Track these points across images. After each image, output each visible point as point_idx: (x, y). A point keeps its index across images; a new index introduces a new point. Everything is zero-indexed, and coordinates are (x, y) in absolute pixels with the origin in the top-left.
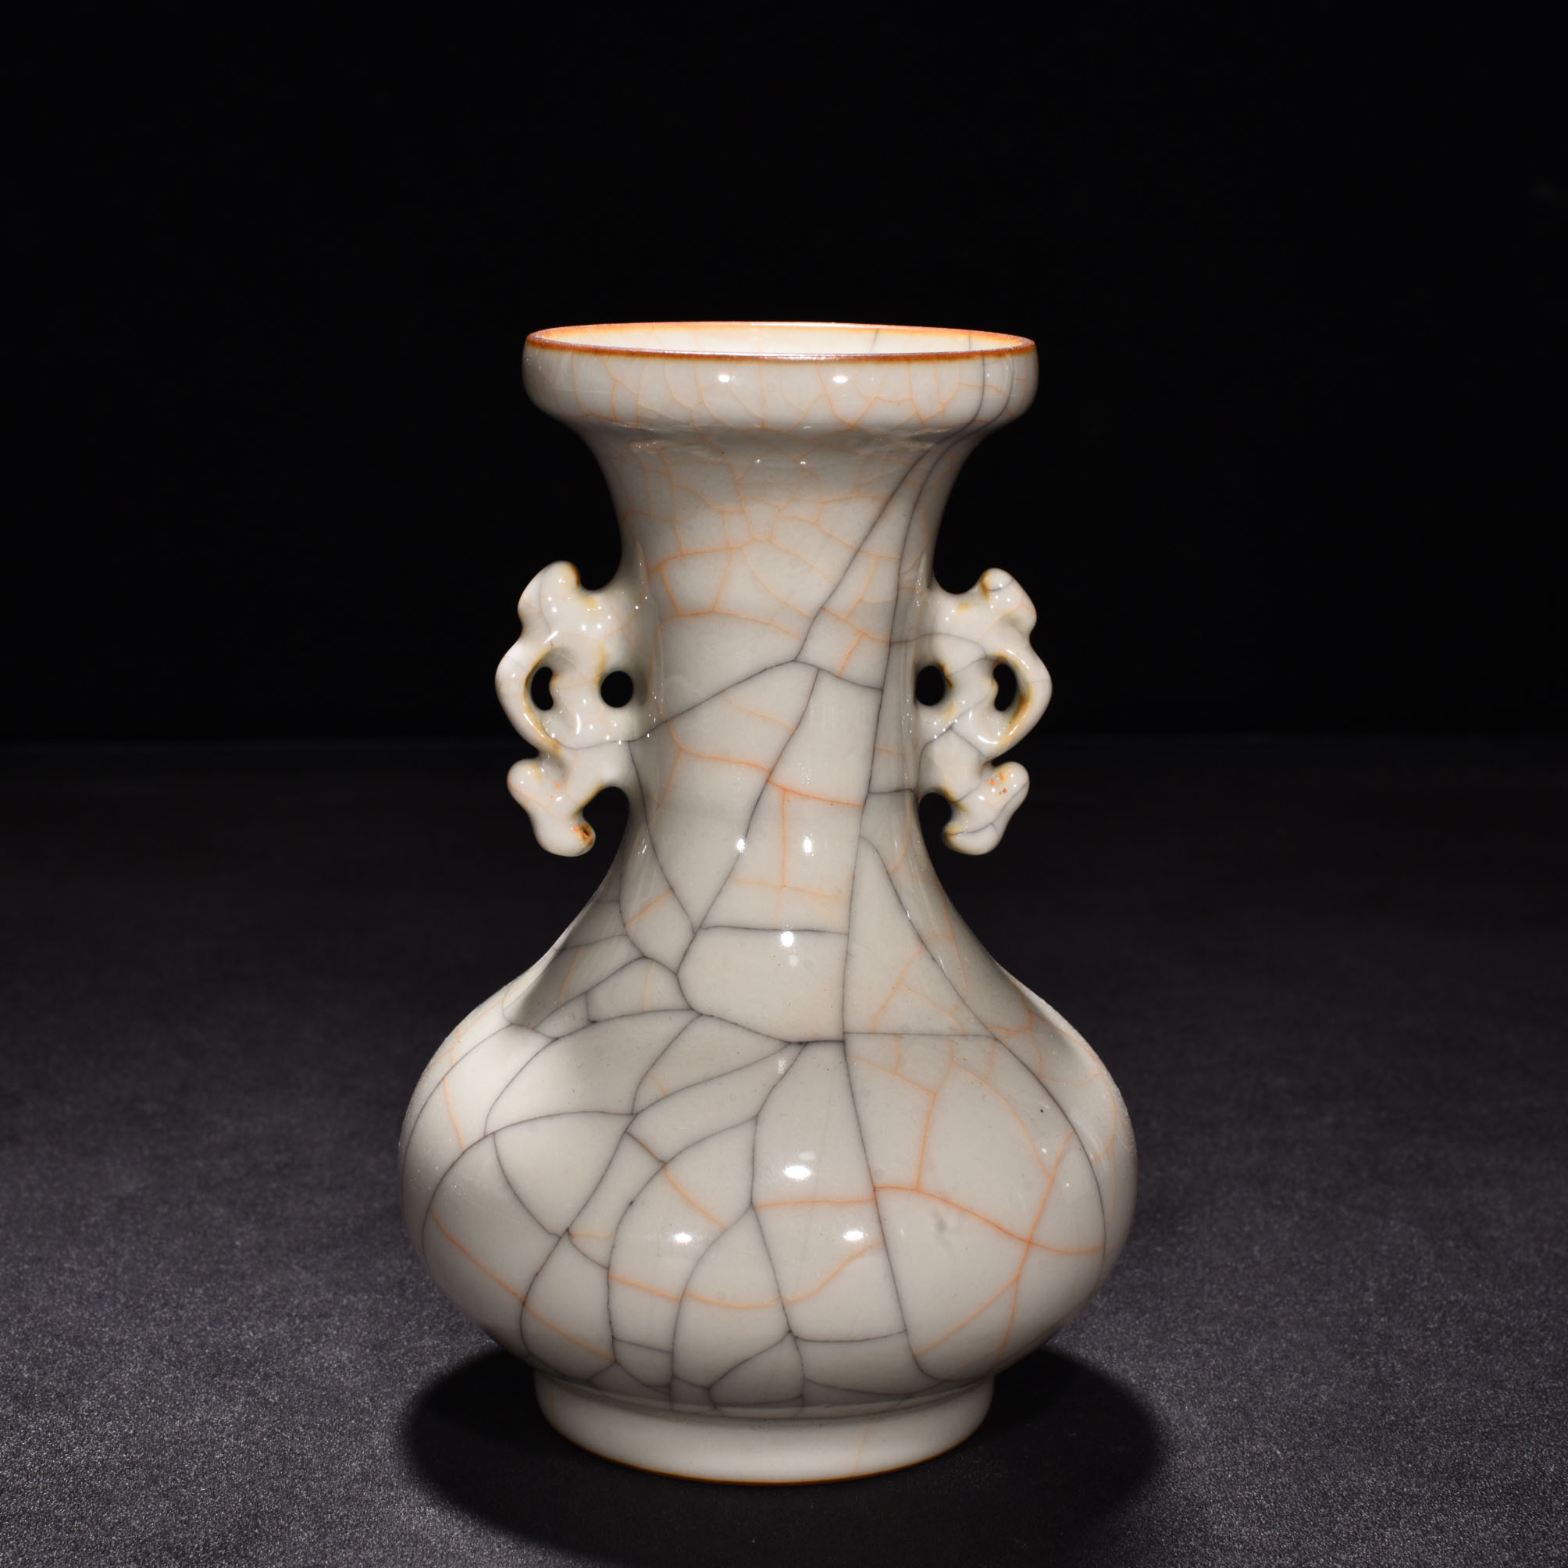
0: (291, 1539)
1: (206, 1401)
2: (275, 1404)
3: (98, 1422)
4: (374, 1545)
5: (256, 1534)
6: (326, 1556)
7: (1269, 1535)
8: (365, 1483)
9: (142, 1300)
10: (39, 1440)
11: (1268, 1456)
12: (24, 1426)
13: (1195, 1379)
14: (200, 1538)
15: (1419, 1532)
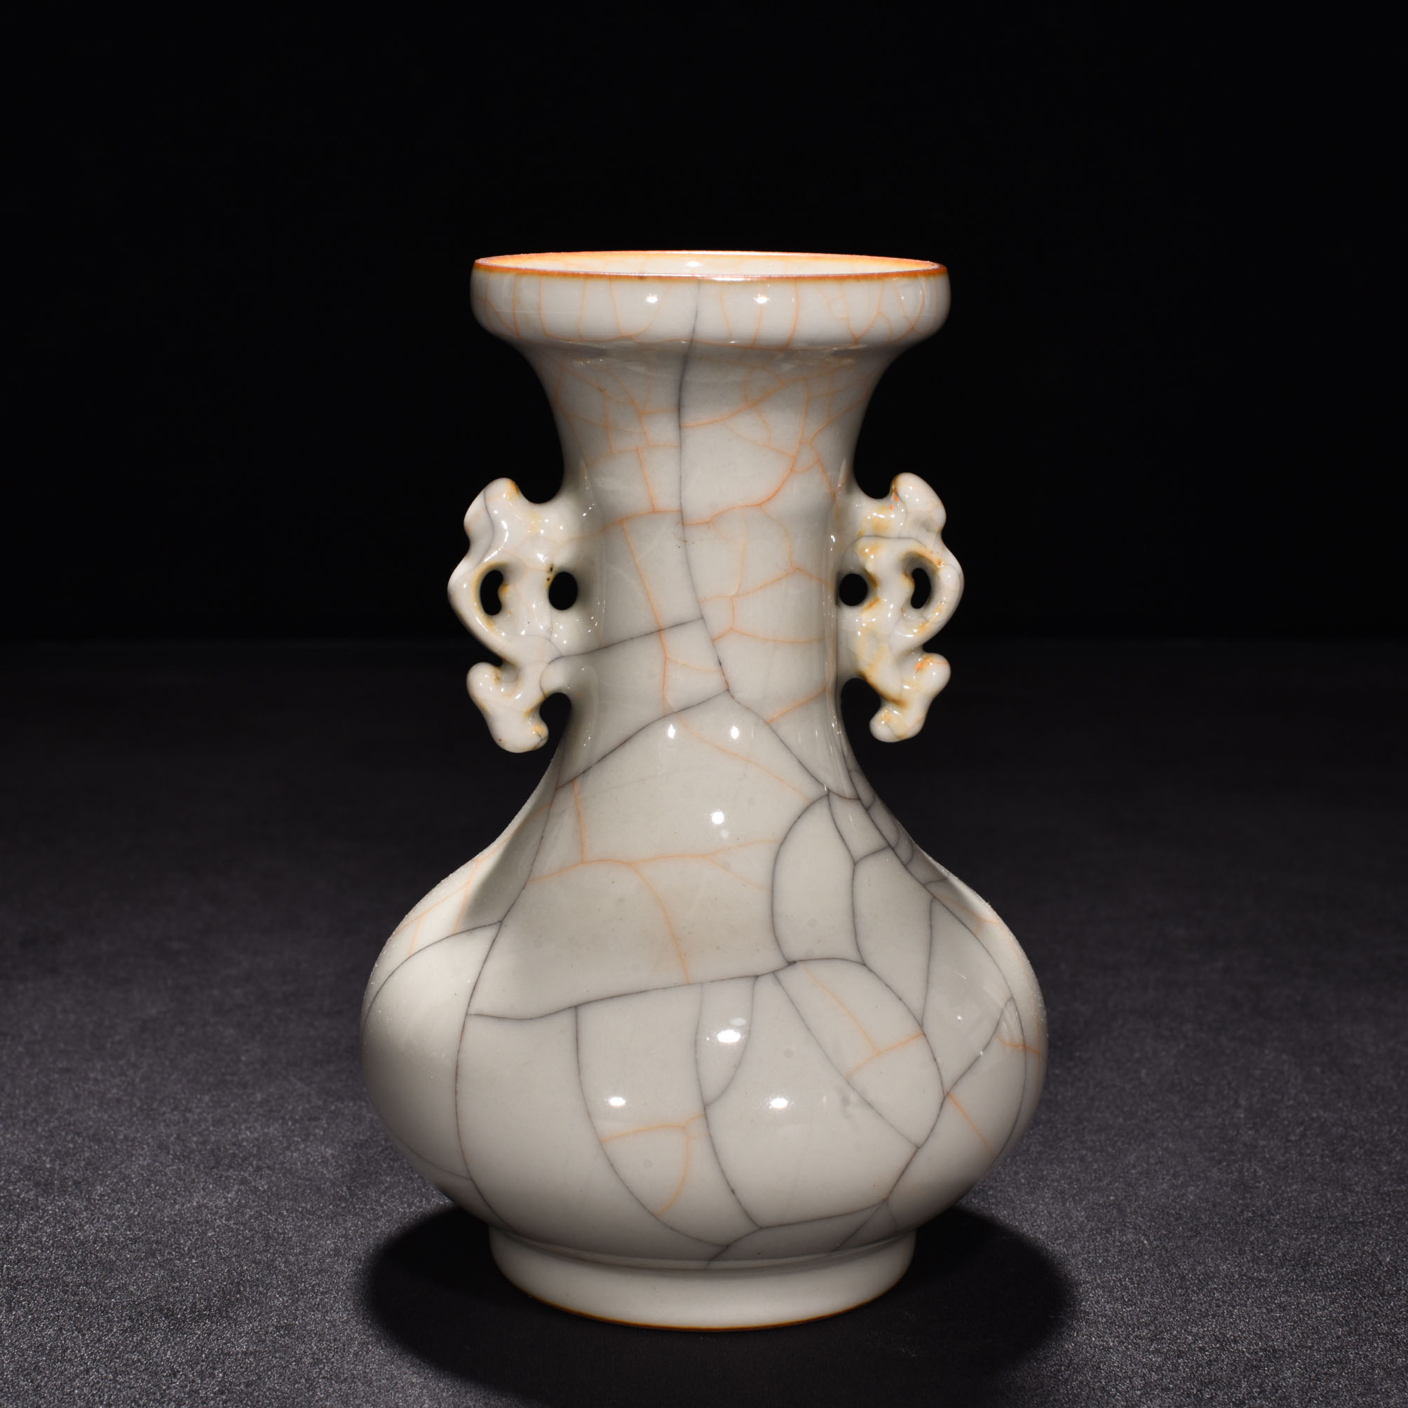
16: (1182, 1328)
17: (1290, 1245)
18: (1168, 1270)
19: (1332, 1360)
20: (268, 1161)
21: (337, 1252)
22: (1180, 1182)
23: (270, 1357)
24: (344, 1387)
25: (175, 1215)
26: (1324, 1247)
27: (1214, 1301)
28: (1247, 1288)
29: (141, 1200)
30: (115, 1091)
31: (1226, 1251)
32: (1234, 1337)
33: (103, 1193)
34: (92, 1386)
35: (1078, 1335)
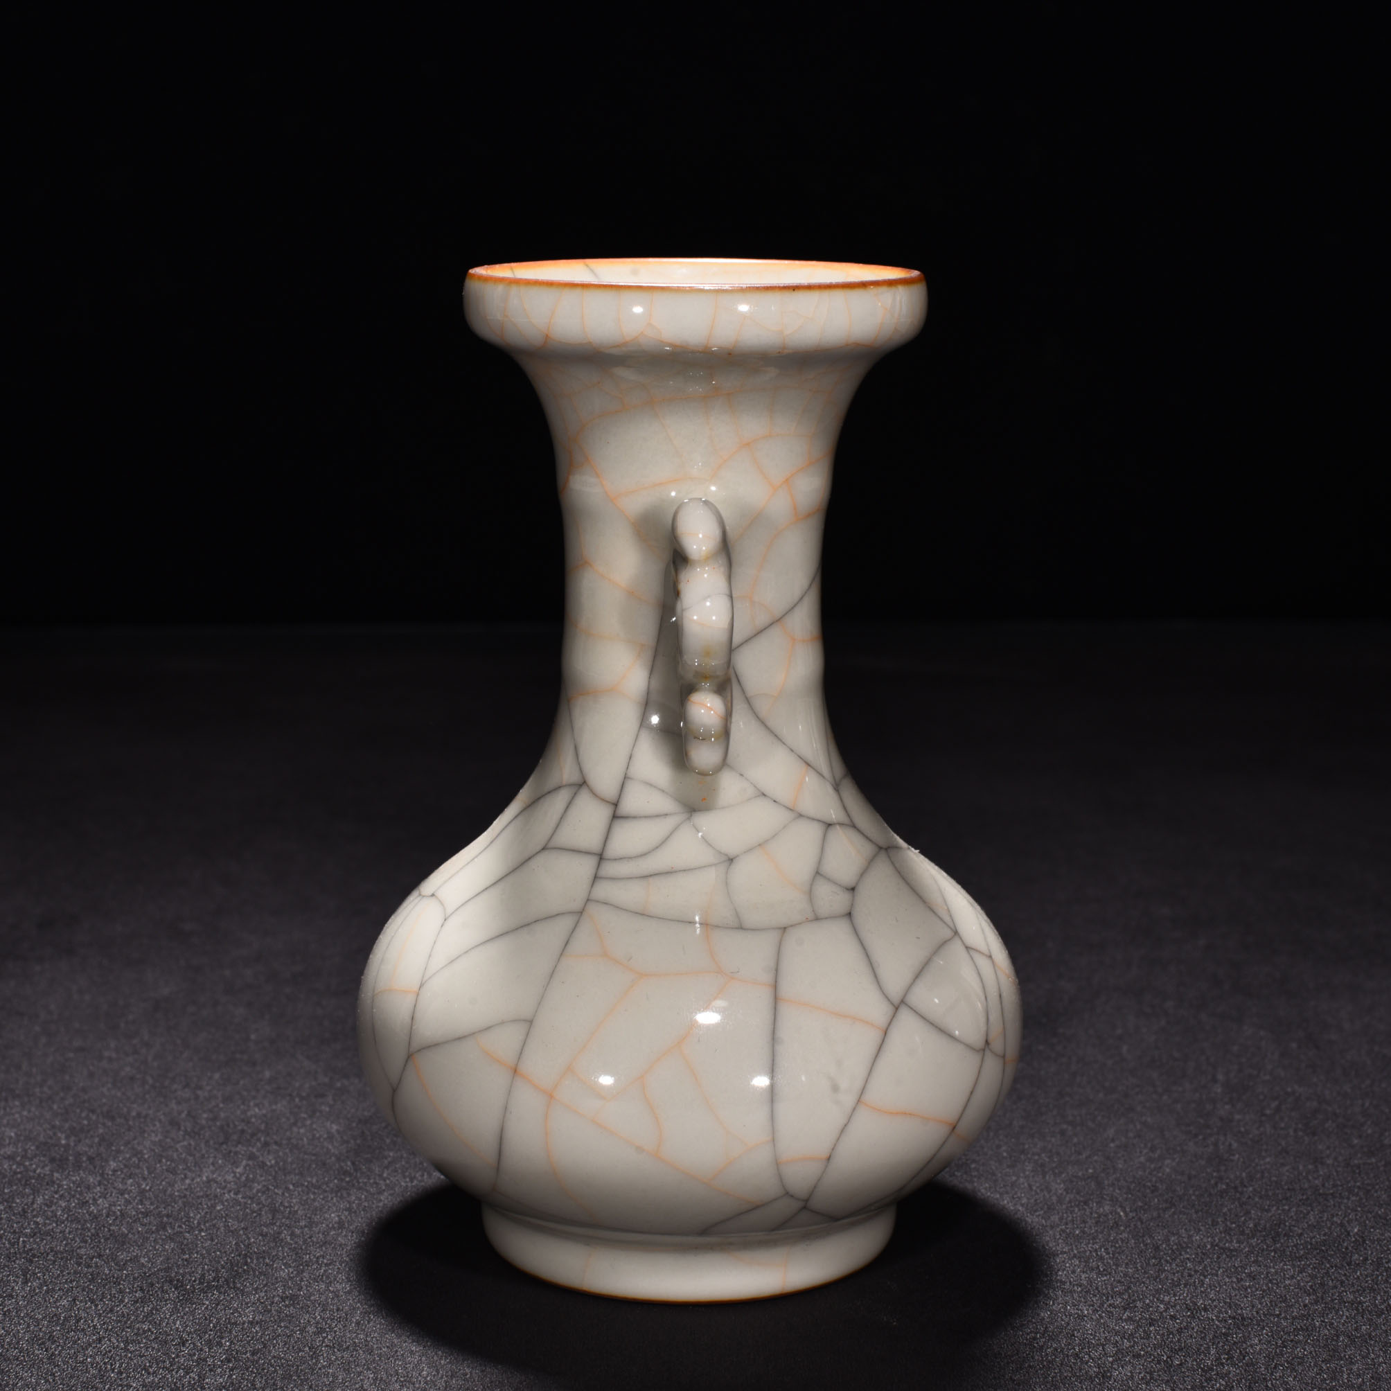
0: (273, 1275)
1: (213, 1164)
2: (271, 1166)
3: (120, 1180)
4: (343, 1279)
5: (244, 1270)
6: (302, 1288)
7: (1105, 1280)
8: (340, 1231)
9: (167, 1083)
10: (69, 1193)
11: (1113, 1216)
12: (58, 1182)
13: (1058, 1154)
14: (197, 1273)
15: (1235, 1280)
16: (1154, 1297)
17: (1261, 1216)
18: (1143, 1240)
19: (1299, 1327)
20: (275, 1137)
21: (341, 1224)
22: (1156, 1155)
23: (276, 1327)
24: (346, 1355)
25: (186, 1189)
26: (1295, 1218)
27: (1186, 1271)
28: (1218, 1258)
29: (153, 1175)
30: (128, 1069)
31: (1199, 1222)
32: (1205, 1305)
33: (116, 1169)
34: (104, 1355)
35: (1054, 1304)
